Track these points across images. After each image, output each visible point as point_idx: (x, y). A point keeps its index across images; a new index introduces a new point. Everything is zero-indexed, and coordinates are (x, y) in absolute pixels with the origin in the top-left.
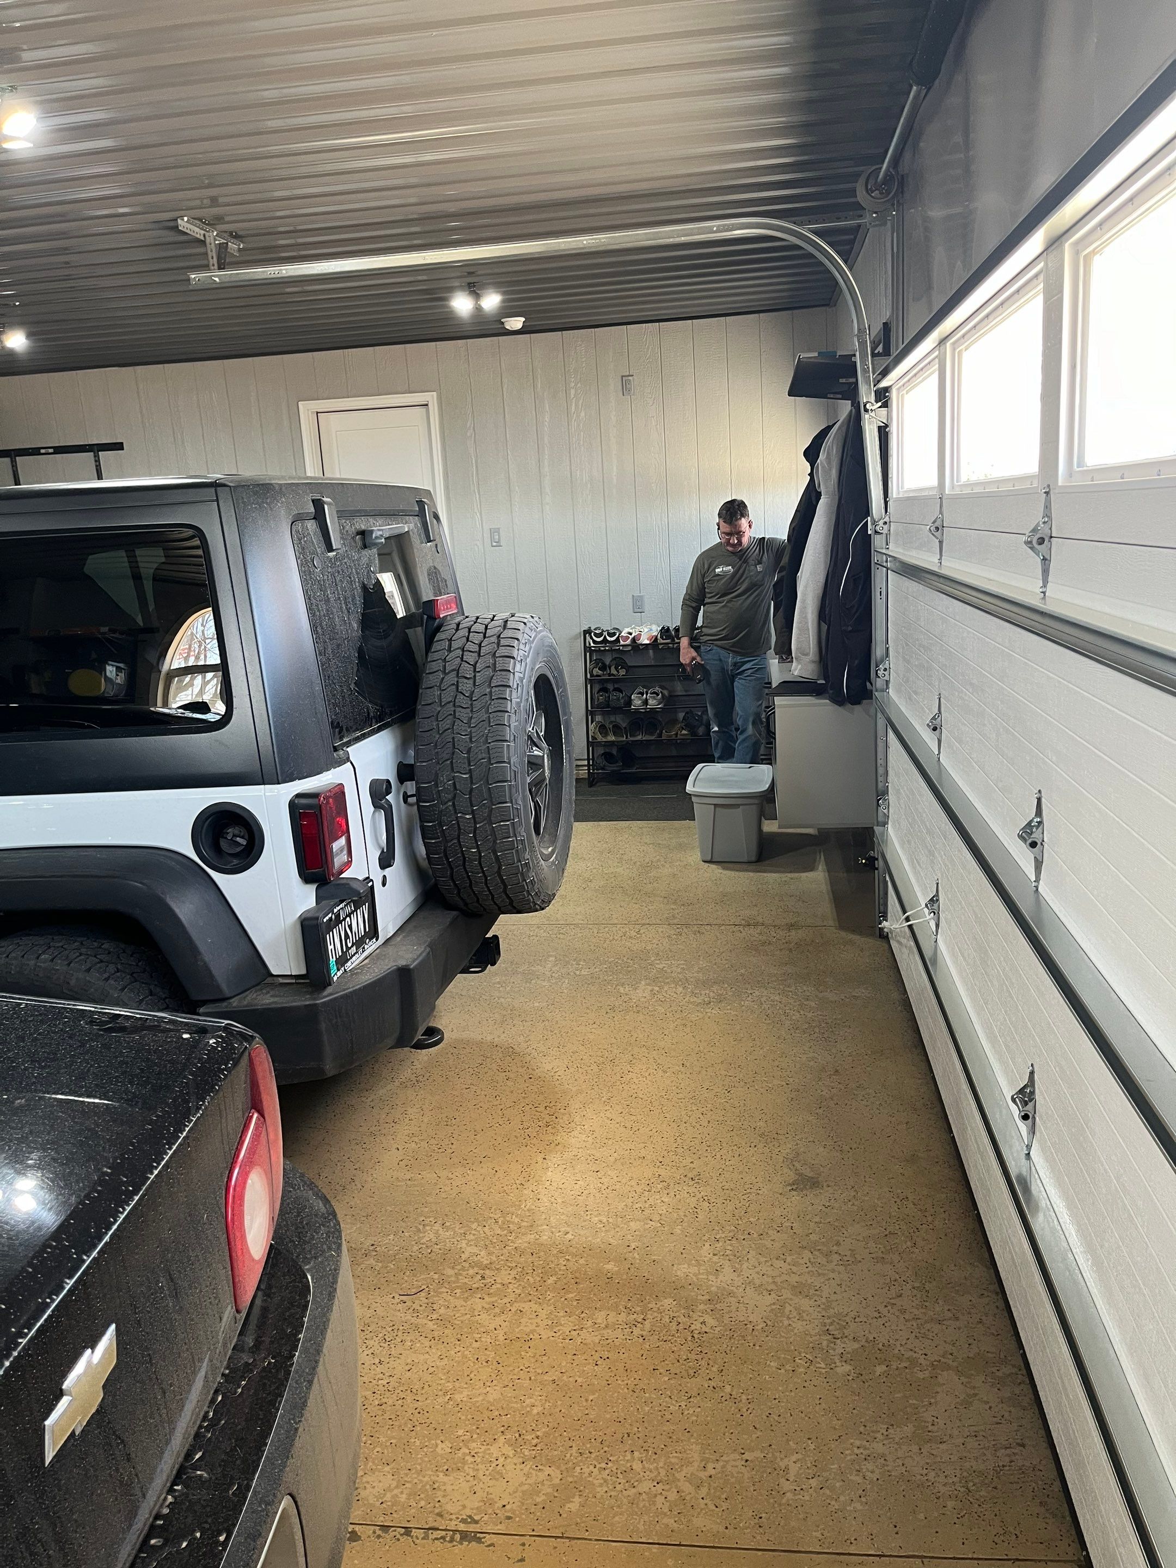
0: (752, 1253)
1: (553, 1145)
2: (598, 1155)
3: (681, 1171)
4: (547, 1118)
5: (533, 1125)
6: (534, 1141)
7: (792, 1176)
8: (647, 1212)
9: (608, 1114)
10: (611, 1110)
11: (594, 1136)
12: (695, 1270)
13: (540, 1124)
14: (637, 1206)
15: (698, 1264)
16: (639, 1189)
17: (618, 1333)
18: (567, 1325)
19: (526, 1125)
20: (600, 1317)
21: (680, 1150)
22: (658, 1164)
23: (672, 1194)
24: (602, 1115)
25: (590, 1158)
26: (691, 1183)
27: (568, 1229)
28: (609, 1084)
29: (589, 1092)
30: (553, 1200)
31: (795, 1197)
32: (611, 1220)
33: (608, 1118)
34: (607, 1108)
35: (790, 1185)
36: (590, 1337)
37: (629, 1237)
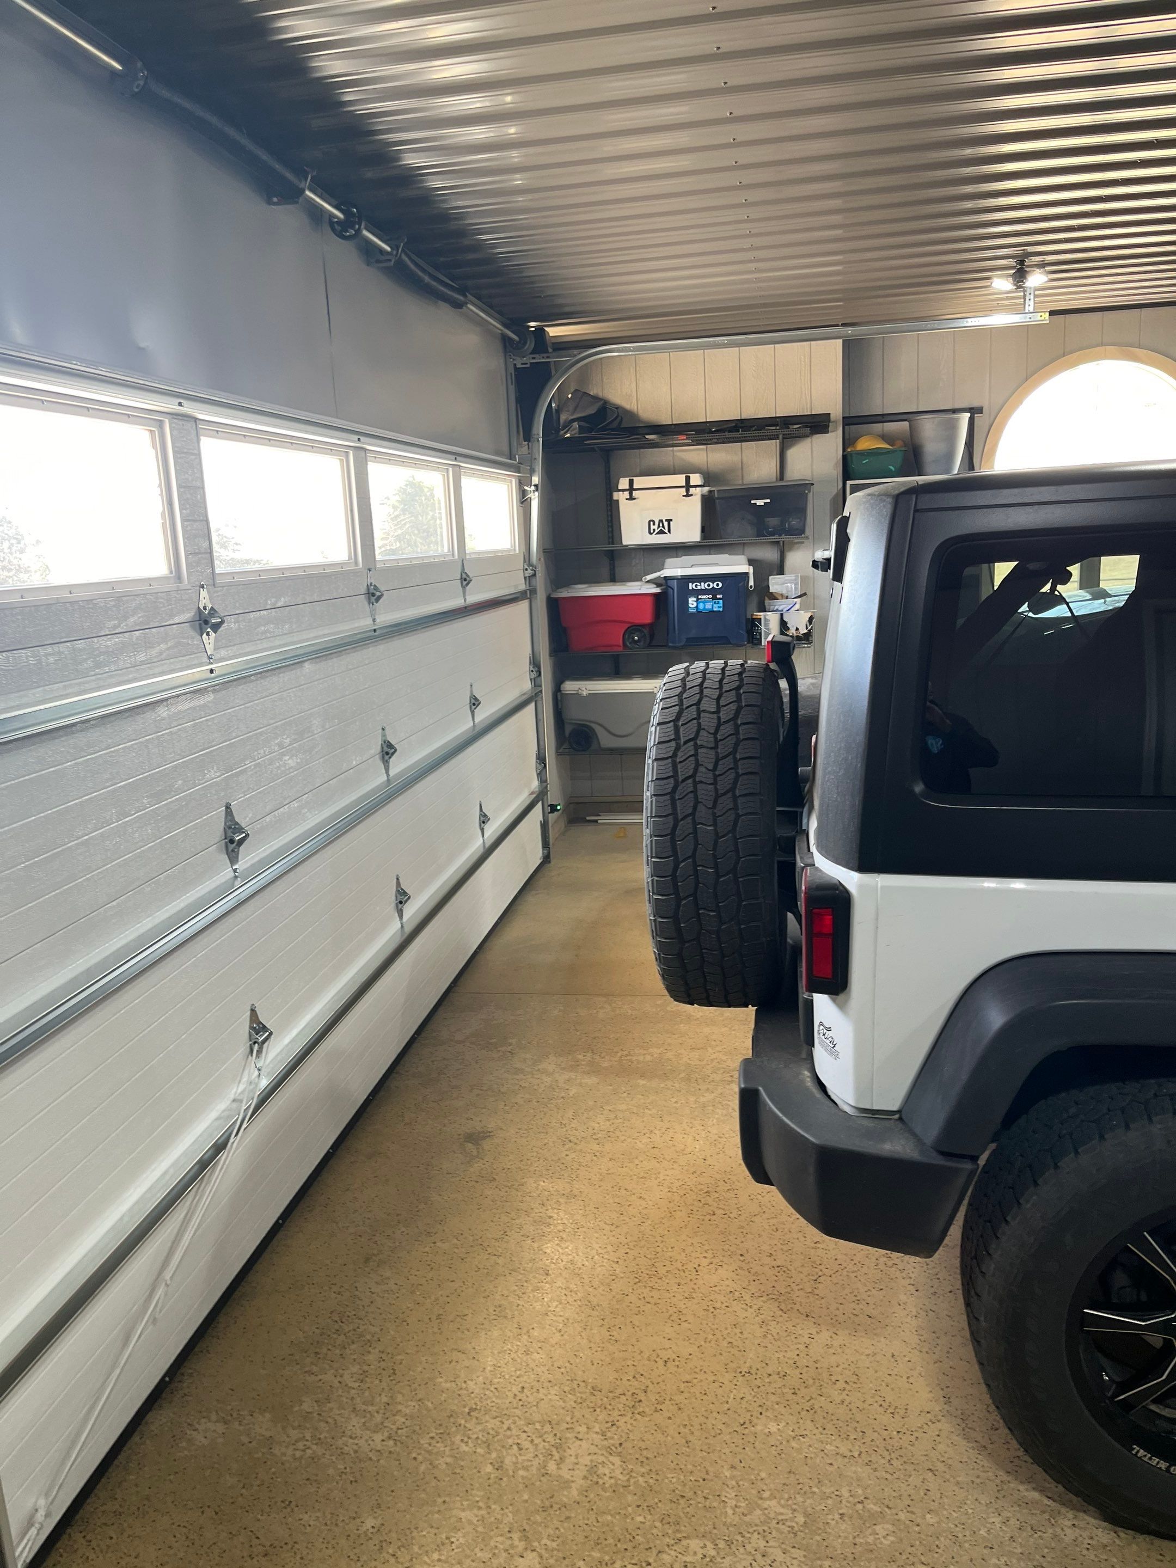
0: (540, 1090)
1: (698, 1173)
2: (654, 1162)
3: (578, 1148)
4: (710, 1200)
5: (724, 1194)
6: (718, 1177)
7: (486, 1144)
8: (612, 1116)
9: (643, 1203)
10: (640, 1208)
11: (659, 1180)
12: (583, 1081)
13: (717, 1195)
14: (620, 1121)
15: (580, 1085)
16: (618, 1133)
17: (637, 1052)
18: (669, 1055)
19: (732, 1194)
20: (648, 1058)
21: (576, 1166)
22: (598, 1154)
23: (590, 1129)
24: (650, 1203)
25: (661, 1159)
26: (572, 1138)
27: (675, 1105)
28: (643, 1243)
29: (666, 1232)
30: (691, 1125)
31: (491, 1126)
32: (642, 1111)
33: (644, 1199)
34: (645, 1211)
35: (489, 1136)
36: (656, 1051)
37: (627, 1099)
